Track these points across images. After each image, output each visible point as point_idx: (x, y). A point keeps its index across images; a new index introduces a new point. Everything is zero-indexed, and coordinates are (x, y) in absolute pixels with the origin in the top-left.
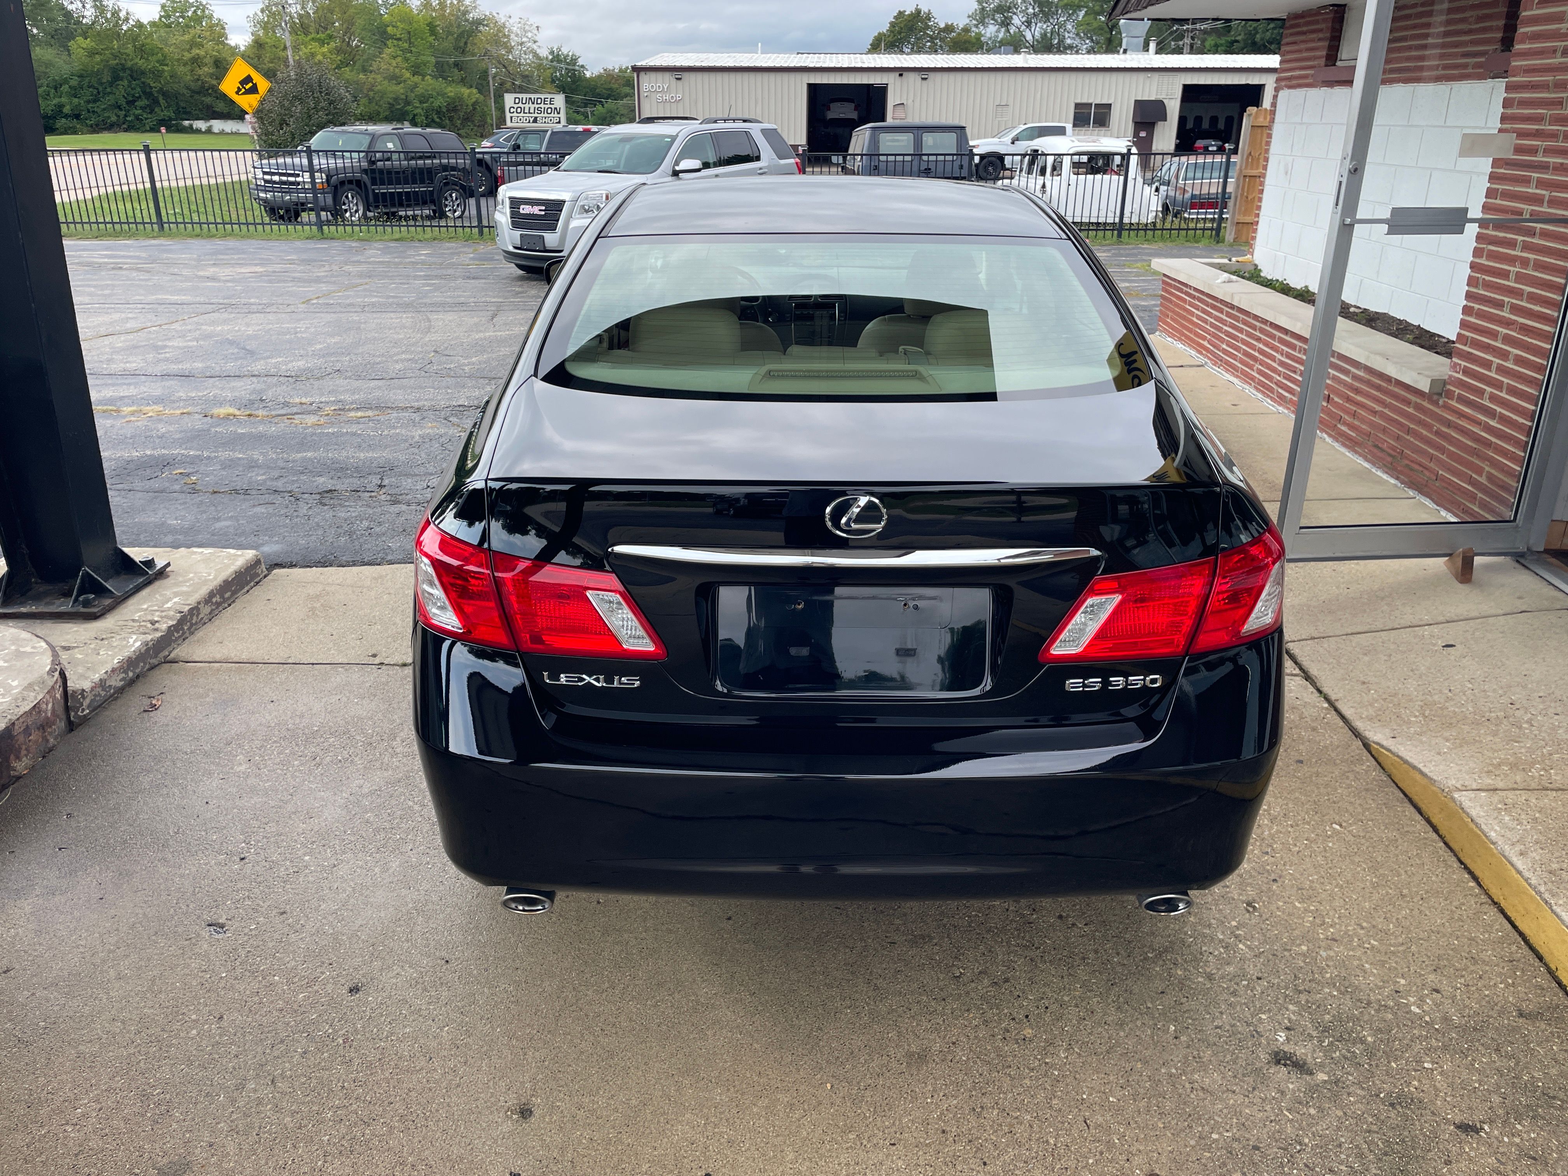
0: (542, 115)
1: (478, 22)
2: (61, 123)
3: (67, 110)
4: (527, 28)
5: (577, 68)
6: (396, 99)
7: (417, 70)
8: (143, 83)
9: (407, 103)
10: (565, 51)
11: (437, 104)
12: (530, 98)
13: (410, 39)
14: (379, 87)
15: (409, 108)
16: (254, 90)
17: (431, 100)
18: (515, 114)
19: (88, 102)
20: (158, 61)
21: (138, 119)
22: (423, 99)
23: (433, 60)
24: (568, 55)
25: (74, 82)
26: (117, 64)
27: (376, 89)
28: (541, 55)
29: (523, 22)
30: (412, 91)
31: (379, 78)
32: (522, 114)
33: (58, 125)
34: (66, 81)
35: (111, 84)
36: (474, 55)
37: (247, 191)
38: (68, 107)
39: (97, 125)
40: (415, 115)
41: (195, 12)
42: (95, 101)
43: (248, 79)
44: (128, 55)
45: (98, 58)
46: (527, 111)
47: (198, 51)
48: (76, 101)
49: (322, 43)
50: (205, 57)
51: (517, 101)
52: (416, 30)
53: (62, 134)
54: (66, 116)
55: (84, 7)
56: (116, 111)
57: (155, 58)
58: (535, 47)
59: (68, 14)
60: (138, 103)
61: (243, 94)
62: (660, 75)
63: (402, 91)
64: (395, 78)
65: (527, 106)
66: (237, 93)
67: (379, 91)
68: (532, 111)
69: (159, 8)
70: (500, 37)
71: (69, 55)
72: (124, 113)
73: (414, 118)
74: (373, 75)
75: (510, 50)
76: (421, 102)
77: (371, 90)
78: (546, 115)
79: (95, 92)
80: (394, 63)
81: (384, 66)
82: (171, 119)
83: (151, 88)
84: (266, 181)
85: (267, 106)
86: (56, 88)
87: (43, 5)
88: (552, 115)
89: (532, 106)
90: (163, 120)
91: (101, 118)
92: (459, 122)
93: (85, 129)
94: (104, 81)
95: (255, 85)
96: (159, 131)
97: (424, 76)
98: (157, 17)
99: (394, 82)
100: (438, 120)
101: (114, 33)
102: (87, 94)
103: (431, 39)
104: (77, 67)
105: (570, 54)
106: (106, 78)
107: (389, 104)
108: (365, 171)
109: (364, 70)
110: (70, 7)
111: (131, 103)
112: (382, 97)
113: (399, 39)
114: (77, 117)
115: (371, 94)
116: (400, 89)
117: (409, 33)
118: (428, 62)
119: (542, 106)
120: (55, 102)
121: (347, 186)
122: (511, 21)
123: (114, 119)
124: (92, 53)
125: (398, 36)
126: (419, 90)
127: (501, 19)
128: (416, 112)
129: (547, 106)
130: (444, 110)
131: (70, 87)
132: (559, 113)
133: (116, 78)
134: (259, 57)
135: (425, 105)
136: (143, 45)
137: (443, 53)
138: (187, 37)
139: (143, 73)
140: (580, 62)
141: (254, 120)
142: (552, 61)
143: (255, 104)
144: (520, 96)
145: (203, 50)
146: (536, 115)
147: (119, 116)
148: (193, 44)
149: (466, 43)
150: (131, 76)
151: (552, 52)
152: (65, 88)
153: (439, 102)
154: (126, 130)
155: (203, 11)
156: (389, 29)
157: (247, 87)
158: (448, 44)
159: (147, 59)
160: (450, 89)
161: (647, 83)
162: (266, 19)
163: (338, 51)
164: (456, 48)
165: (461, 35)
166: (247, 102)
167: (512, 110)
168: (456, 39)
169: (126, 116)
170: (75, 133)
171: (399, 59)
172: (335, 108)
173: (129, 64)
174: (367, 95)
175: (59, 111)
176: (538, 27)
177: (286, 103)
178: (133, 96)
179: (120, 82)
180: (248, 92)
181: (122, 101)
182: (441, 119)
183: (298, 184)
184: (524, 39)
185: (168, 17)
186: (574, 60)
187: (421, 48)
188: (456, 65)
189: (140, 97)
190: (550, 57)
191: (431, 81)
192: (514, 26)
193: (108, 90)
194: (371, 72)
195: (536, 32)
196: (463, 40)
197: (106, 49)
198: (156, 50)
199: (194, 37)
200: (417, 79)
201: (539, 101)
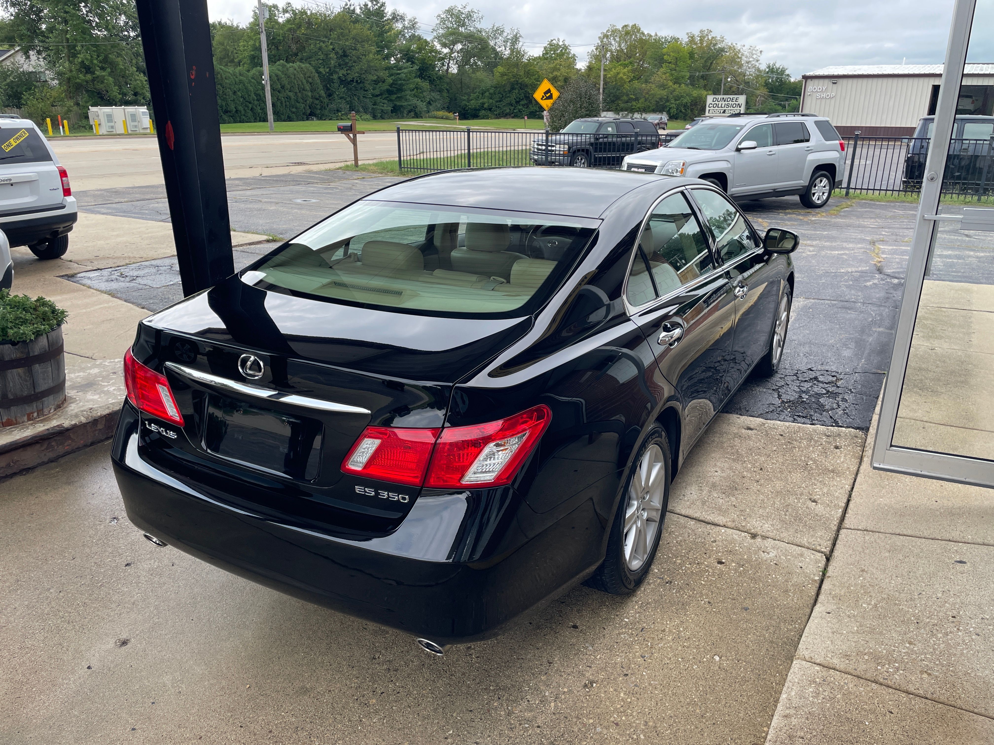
0: (729, 108)
1: (722, 50)
2: (482, 112)
3: (486, 106)
4: (754, 52)
5: (784, 76)
6: (661, 99)
7: (677, 81)
8: (526, 91)
9: (668, 101)
10: (777, 65)
11: (685, 101)
12: (723, 98)
13: (676, 62)
14: (652, 92)
15: (668, 104)
16: (551, 97)
17: (682, 99)
18: (712, 108)
19: (497, 102)
20: (535, 79)
21: (520, 111)
22: (677, 98)
23: (688, 74)
24: (779, 68)
25: (491, 91)
26: (514, 81)
27: (650, 93)
28: (761, 69)
29: (752, 48)
30: (671, 94)
31: (653, 86)
32: (716, 108)
33: (480, 114)
34: (488, 90)
35: (510, 92)
36: (715, 70)
37: (528, 154)
38: (487, 104)
39: (499, 114)
40: (670, 108)
41: (562, 50)
42: (500, 101)
43: (549, 91)
44: (520, 76)
45: (506, 77)
46: (720, 106)
47: (556, 73)
48: (491, 101)
49: (625, 66)
50: (560, 76)
51: (715, 100)
52: (681, 56)
53: (481, 119)
54: (485, 109)
55: (505, 49)
56: (510, 107)
57: (534, 77)
58: (757, 64)
59: (497, 53)
60: (522, 103)
61: (545, 99)
62: (821, 81)
63: (665, 94)
64: (663, 86)
65: (720, 103)
66: (542, 99)
67: (652, 94)
68: (723, 106)
69: (543, 49)
70: (735, 59)
71: (493, 76)
72: (513, 108)
73: (669, 110)
74: (651, 85)
75: (741, 66)
76: (676, 100)
77: (647, 93)
78: (732, 108)
79: (501, 96)
80: (664, 77)
81: (657, 79)
82: (536, 111)
83: (529, 94)
84: (538, 149)
85: (556, 106)
86: (482, 94)
87: (484, 49)
88: (736, 108)
89: (724, 103)
90: (532, 112)
91: (501, 111)
92: (697, 112)
93: (493, 117)
94: (506, 90)
95: (551, 94)
96: (524, 118)
97: (680, 84)
98: (541, 54)
99: (662, 88)
100: (683, 111)
101: (517, 65)
102: (497, 98)
103: (689, 62)
104: (495, 82)
105: (781, 67)
106: (508, 88)
107: (656, 101)
108: (591, 144)
109: (646, 82)
110: (498, 50)
111: (517, 102)
112: (653, 97)
113: (670, 63)
114: (490, 109)
115: (647, 96)
116: (664, 93)
117: (677, 58)
118: (685, 76)
119: (730, 103)
120: (481, 101)
121: (581, 153)
122: (744, 48)
123: (508, 111)
124: (503, 75)
125: (670, 61)
126: (676, 93)
127: (738, 47)
128: (672, 106)
129: (733, 103)
130: (689, 105)
131: (489, 94)
132: (740, 107)
133: (513, 88)
134: (589, 76)
135: (677, 102)
136: (529, 70)
137: (695, 70)
138: (552, 66)
139: (526, 86)
140: (787, 72)
141: (548, 114)
142: (768, 72)
143: (550, 105)
144: (717, 97)
145: (560, 72)
146: (725, 108)
147: (510, 110)
148: (555, 69)
149: (711, 63)
150: (521, 88)
151: (769, 67)
152: (487, 94)
153: (687, 100)
154: (513, 118)
155: (566, 50)
156: (665, 57)
157: (547, 95)
158: (699, 64)
159: (530, 78)
160: (695, 92)
161: (811, 86)
162: (598, 54)
163: (633, 71)
164: (704, 67)
165: (709, 58)
166: (546, 104)
167: (711, 105)
168: (705, 61)
169: (514, 109)
170: (488, 119)
171: (668, 74)
172: (592, 107)
173: (520, 81)
174: (645, 97)
175: (482, 107)
176: (761, 52)
177: (566, 104)
178: (520, 98)
179: (514, 91)
180: (548, 98)
181: (513, 102)
182: (685, 110)
183: (553, 151)
184: (751, 59)
185: (547, 53)
186: (783, 71)
187: (682, 67)
188: (702, 77)
189: (523, 99)
190: (767, 70)
191: (684, 87)
192: (745, 51)
193: (508, 95)
194: (650, 83)
195: (759, 54)
196: (710, 62)
197: (510, 73)
198: (535, 73)
199: (556, 65)
200: (676, 86)
201: (729, 99)
